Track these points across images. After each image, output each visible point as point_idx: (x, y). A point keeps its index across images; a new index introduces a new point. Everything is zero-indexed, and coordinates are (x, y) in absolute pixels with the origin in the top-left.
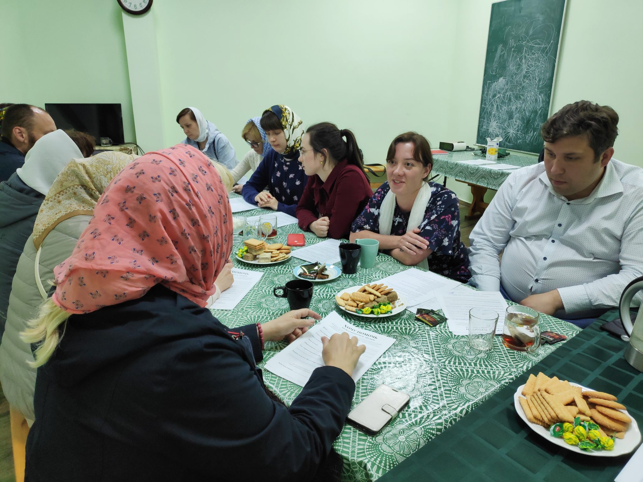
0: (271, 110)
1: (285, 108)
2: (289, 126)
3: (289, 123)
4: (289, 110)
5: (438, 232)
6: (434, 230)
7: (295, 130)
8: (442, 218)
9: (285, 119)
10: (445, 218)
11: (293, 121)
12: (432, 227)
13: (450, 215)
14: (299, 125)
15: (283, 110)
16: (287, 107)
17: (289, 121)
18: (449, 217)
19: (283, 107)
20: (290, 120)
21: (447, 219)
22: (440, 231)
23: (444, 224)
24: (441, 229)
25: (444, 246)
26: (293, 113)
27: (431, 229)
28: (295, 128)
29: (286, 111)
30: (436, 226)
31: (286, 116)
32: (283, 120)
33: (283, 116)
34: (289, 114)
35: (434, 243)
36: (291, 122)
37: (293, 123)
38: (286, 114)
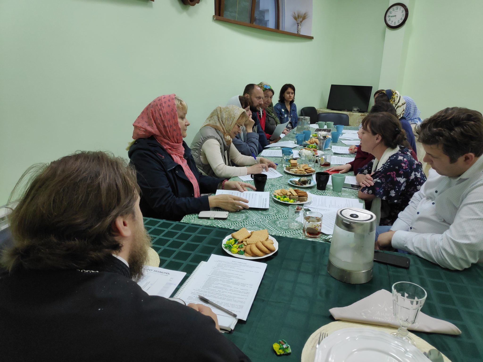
0: (385, 93)
1: (396, 92)
2: (395, 105)
3: (395, 103)
4: (398, 94)
5: (385, 184)
6: (382, 183)
7: (398, 108)
8: (388, 174)
9: (393, 100)
10: (390, 174)
11: (399, 102)
12: (381, 180)
13: (395, 173)
14: (402, 105)
15: (394, 94)
16: (397, 92)
17: (395, 101)
18: (394, 173)
19: (395, 91)
20: (397, 101)
21: (392, 175)
22: (386, 184)
23: (390, 179)
24: (387, 183)
25: (391, 196)
26: (400, 97)
27: (381, 182)
28: (399, 107)
29: (396, 95)
30: (384, 180)
31: (394, 98)
32: (392, 100)
33: (393, 98)
34: (397, 97)
35: (382, 192)
36: (397, 102)
37: (398, 103)
38: (395, 96)
